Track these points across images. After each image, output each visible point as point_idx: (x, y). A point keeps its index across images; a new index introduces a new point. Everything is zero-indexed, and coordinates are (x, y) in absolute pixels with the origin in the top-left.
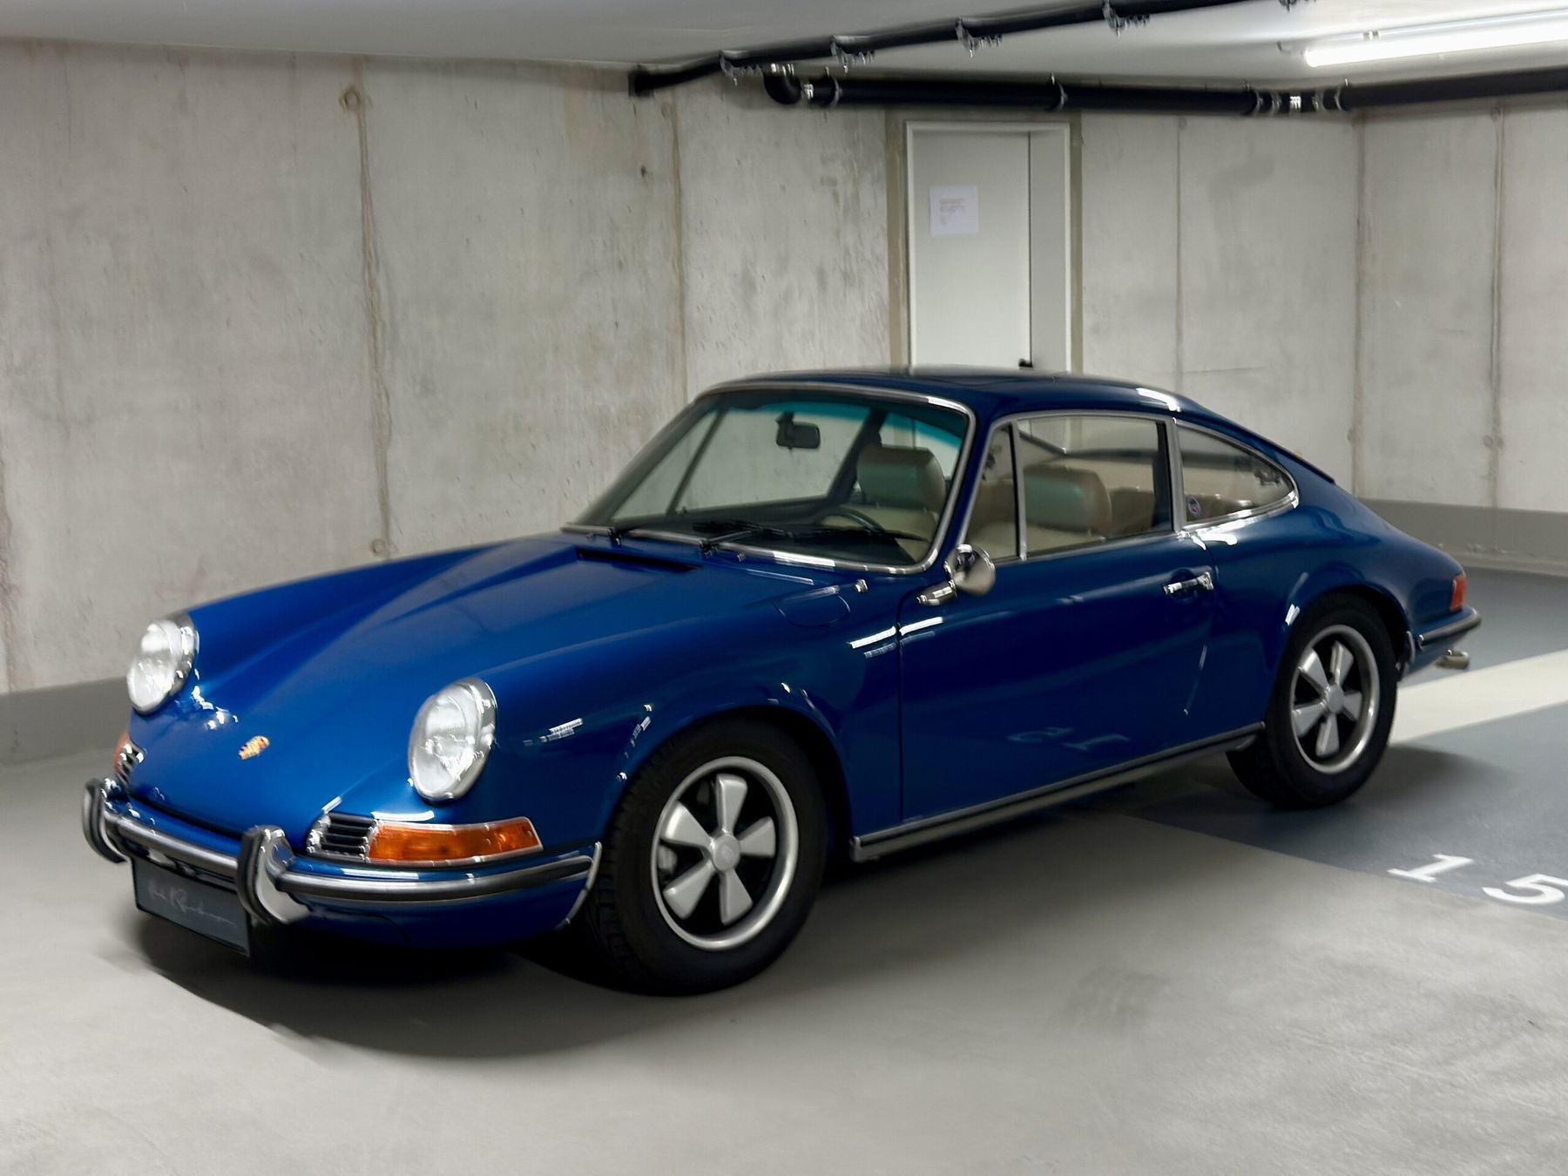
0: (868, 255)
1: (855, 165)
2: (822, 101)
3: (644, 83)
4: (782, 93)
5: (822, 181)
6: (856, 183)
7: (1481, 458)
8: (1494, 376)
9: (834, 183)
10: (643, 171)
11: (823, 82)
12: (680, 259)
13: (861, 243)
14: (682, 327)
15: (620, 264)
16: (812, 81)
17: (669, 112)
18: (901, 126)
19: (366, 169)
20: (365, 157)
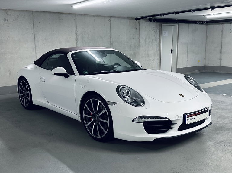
0: (157, 38)
1: (156, 28)
2: (154, 21)
3: (137, 19)
4: (150, 20)
6: (157, 30)
7: (219, 61)
8: (221, 52)
9: (154, 30)
10: (136, 28)
11: (155, 19)
12: (139, 37)
13: (157, 36)
14: (139, 45)
15: (134, 38)
16: (154, 19)
17: (139, 22)
18: (161, 24)
19: (110, 28)
20: (110, 26)
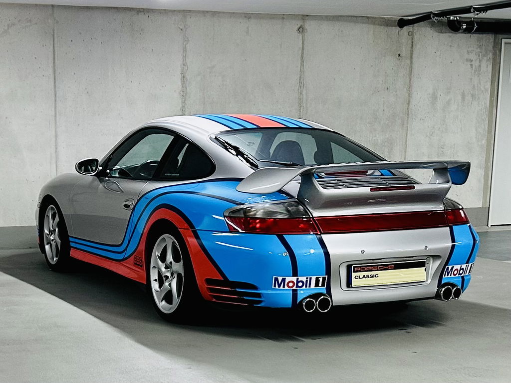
0: (482, 89)
1: (480, 55)
2: (468, 30)
3: (403, 23)
4: (454, 27)
5: (467, 60)
6: (480, 61)
9: (472, 61)
10: (399, 55)
11: (470, 23)
13: (480, 84)
14: (408, 112)
15: (388, 89)
16: (466, 23)
17: (411, 34)
18: (500, 41)
19: (302, 53)
20: (303, 49)
